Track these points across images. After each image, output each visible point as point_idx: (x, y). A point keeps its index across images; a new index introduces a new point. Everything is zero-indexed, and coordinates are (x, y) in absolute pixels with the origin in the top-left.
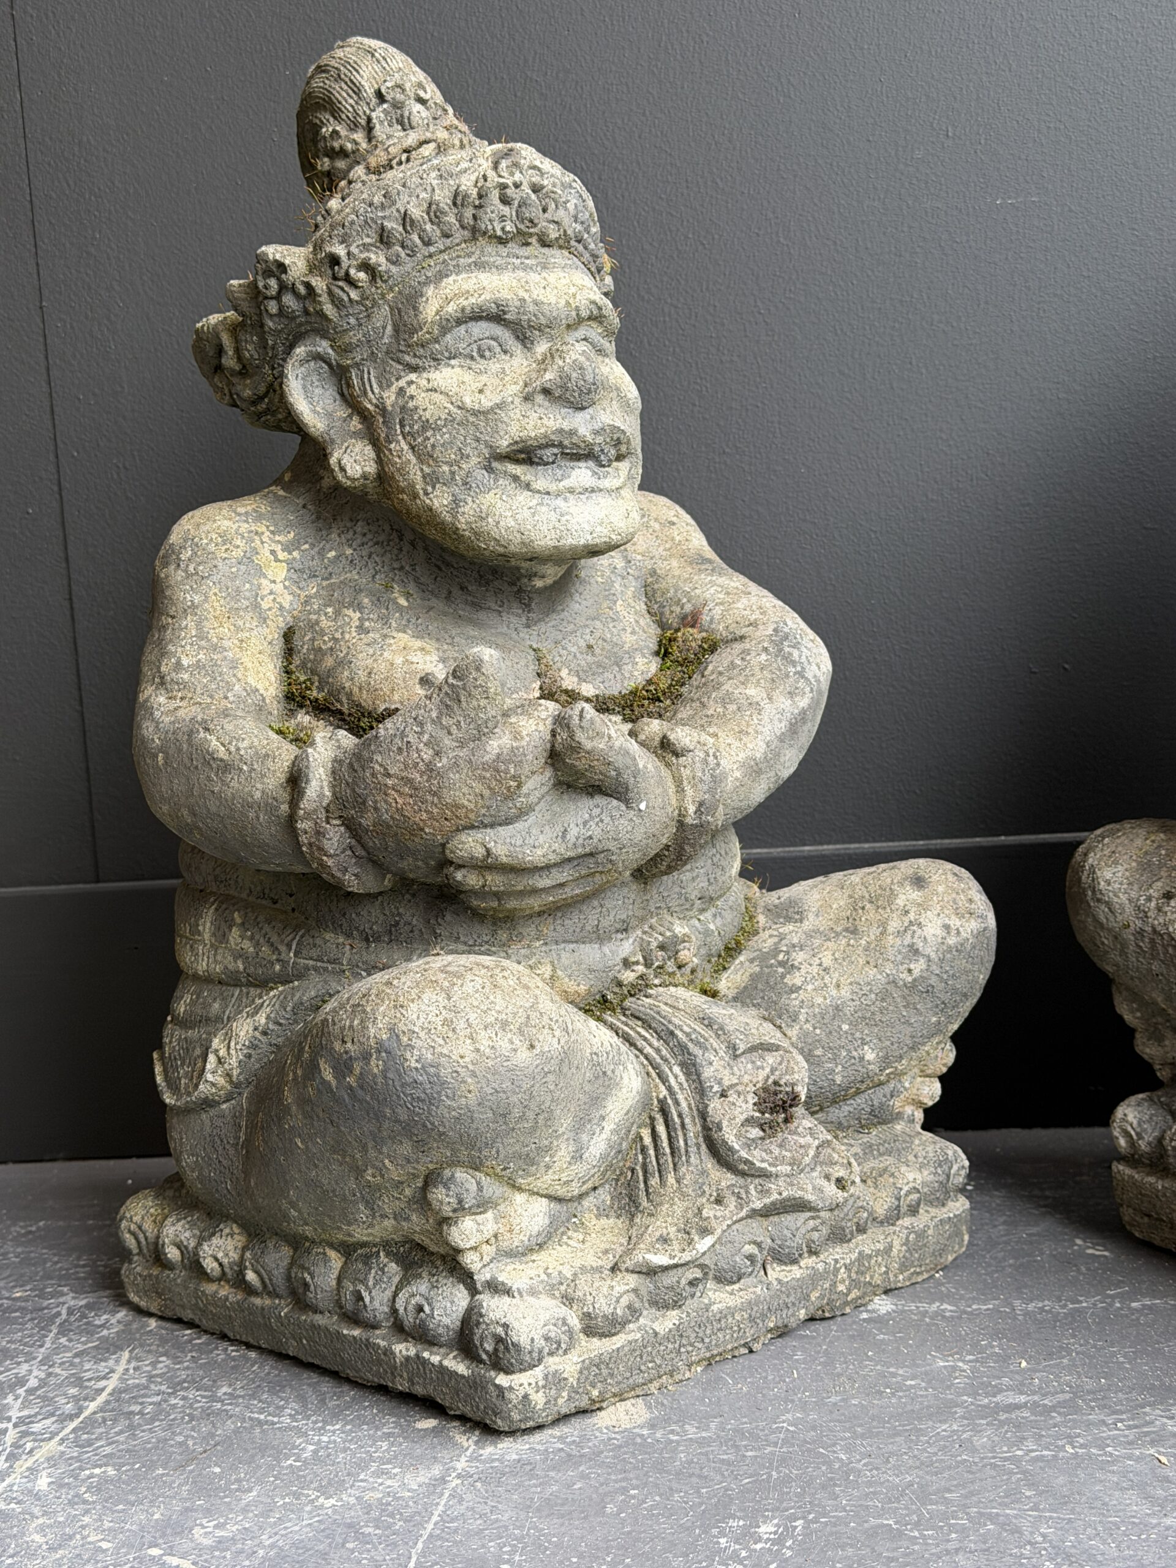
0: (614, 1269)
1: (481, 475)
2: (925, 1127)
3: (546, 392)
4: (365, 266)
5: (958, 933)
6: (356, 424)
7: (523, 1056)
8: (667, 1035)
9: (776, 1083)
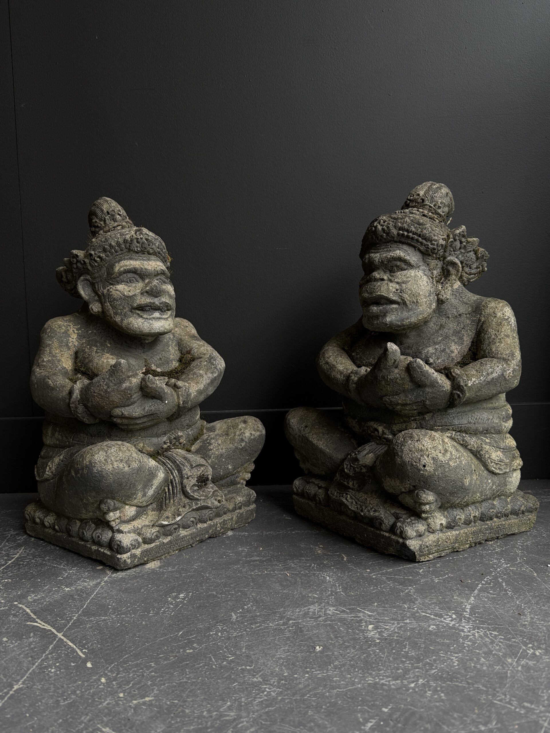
0: (153, 526)
1: (130, 313)
2: (246, 486)
3: (147, 292)
4: (99, 257)
5: (254, 435)
6: (96, 298)
7: (127, 469)
8: (174, 462)
9: (203, 475)
